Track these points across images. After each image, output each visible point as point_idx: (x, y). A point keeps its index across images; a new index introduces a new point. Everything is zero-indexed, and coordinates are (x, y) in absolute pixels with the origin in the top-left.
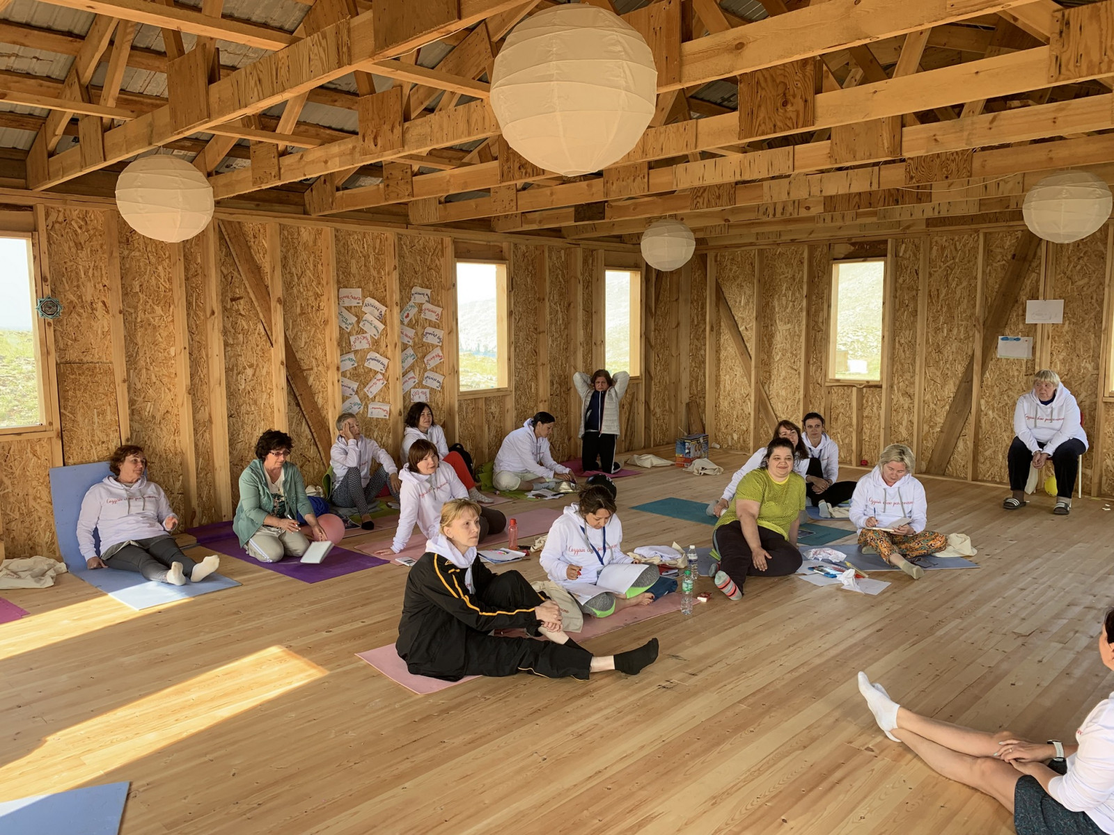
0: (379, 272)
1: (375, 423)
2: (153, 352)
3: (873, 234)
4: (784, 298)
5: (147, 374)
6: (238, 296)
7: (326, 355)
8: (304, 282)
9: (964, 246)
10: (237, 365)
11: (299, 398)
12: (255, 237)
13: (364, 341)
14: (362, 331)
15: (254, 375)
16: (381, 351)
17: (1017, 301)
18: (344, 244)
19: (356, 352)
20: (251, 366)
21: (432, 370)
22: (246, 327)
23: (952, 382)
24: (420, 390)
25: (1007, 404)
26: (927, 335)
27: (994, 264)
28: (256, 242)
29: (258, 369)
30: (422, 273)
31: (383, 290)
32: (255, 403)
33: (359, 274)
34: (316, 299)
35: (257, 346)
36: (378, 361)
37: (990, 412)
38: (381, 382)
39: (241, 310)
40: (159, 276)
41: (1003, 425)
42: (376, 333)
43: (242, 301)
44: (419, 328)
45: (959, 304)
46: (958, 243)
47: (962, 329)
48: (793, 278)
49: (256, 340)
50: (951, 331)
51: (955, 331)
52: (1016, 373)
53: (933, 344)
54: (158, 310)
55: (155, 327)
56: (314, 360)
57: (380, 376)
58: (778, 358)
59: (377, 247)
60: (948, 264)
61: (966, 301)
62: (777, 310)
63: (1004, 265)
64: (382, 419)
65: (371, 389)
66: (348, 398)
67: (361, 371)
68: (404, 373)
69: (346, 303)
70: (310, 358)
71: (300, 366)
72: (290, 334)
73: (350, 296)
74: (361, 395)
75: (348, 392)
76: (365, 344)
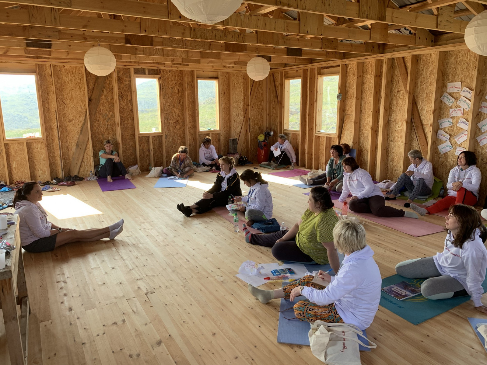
14: (458, 106)
19: (453, 117)
38: (467, 136)
42: (467, 108)
43: (401, 92)
57: (466, 133)
65: (459, 139)
66: (445, 142)
67: (455, 128)
68: (484, 132)
69: (451, 91)
70: (428, 119)
71: (421, 123)
72: (419, 107)
73: (454, 86)
74: (453, 141)
75: (444, 139)
76: (459, 114)
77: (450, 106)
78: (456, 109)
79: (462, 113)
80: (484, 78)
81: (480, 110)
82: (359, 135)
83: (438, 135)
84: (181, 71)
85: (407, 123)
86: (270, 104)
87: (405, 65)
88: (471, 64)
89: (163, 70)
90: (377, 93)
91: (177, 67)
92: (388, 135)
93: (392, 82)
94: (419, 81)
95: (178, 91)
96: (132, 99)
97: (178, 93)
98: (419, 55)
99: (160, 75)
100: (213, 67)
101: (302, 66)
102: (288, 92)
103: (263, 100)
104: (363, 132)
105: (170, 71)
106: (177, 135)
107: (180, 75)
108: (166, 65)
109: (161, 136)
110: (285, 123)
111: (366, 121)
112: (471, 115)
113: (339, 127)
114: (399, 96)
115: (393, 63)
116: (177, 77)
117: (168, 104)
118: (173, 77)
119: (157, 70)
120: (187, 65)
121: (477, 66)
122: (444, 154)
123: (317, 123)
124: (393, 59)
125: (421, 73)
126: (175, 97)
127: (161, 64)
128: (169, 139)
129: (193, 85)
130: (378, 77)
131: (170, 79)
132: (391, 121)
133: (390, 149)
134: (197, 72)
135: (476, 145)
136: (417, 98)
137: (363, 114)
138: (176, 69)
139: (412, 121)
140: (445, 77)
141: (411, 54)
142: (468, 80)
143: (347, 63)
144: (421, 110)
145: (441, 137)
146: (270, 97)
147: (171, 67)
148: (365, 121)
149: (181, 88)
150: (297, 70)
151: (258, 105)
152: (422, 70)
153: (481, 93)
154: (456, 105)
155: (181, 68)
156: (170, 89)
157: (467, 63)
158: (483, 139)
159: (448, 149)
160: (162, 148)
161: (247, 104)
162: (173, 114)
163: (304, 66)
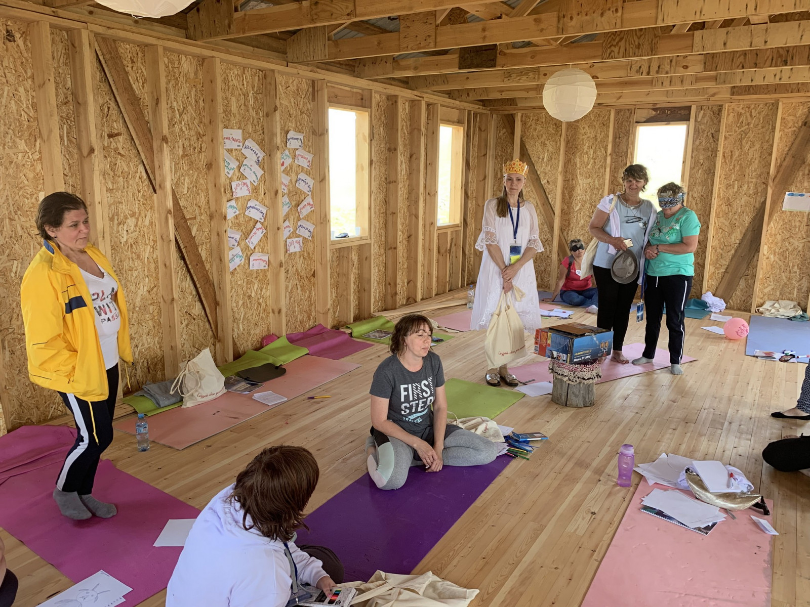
0: (257, 113)
1: (255, 275)
2: (17, 196)
3: (678, 101)
4: (586, 156)
5: (11, 225)
6: (116, 132)
7: (208, 202)
8: (186, 119)
9: (759, 113)
10: (117, 215)
11: (184, 251)
12: (133, 62)
13: (245, 188)
14: (242, 177)
15: (136, 226)
16: (260, 198)
17: (804, 163)
18: (225, 79)
19: (237, 199)
20: (133, 215)
21: (304, 218)
22: (126, 169)
23: (738, 230)
24: (294, 240)
25: (787, 250)
26: (719, 191)
27: (786, 130)
28: (135, 68)
29: (140, 219)
30: (296, 117)
31: (261, 132)
32: (139, 257)
33: (239, 113)
34: (198, 139)
35: (139, 192)
36: (258, 210)
37: (772, 256)
38: (261, 231)
39: (120, 147)
40: (21, 101)
41: (782, 268)
42: (255, 179)
43: (121, 138)
44: (293, 175)
45: (751, 164)
46: (753, 111)
47: (752, 186)
48: (595, 138)
49: (138, 185)
50: (741, 187)
51: (745, 187)
52: (798, 224)
53: (724, 198)
54: (22, 145)
55: (17, 166)
56: (197, 208)
57: (259, 225)
58: (578, 208)
59: (256, 85)
60: (743, 129)
61: (757, 162)
62: (578, 166)
63: (795, 131)
64: (261, 270)
65: (252, 239)
66: (231, 249)
67: (242, 220)
69: (227, 145)
71: (183, 214)
73: (231, 138)
74: (242, 245)
75: (231, 242)
77: (229, 176)
78: (240, 182)
79: (248, 190)
122: (232, 273)
144: (178, 184)
154: (237, 174)
159: (238, 261)
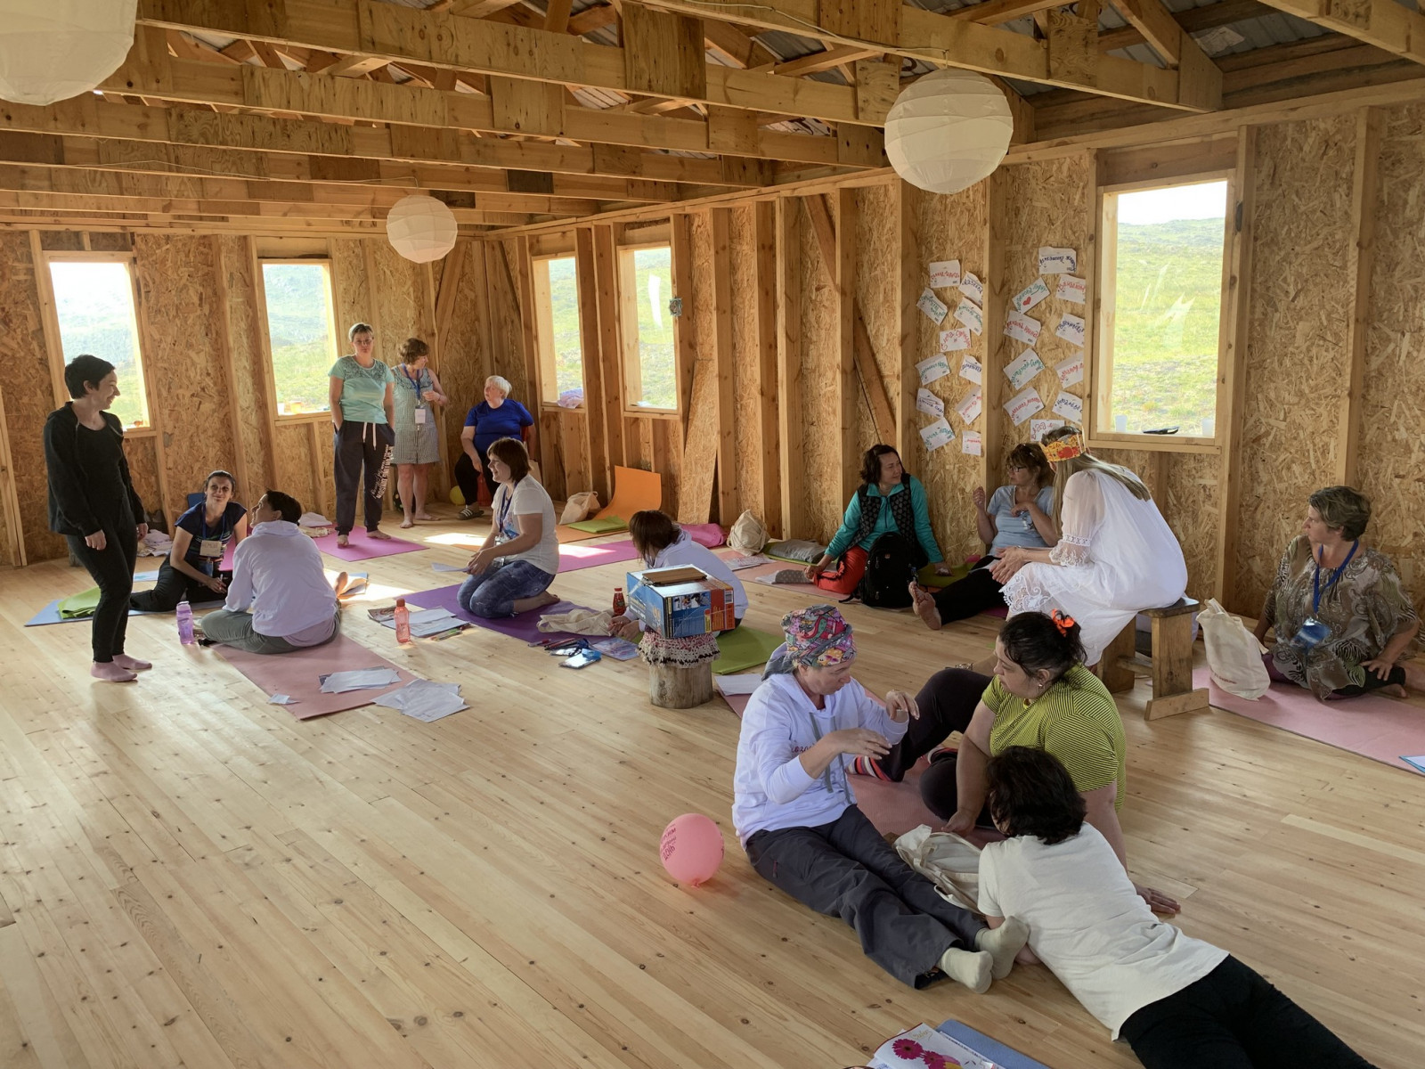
6: (823, 284)
11: (873, 412)
13: (961, 339)
14: (957, 325)
19: (949, 354)
22: (828, 321)
24: (1048, 422)
33: (960, 239)
39: (824, 299)
42: (978, 327)
43: (825, 290)
44: (1054, 317)
57: (980, 393)
65: (968, 412)
66: (936, 420)
67: (955, 382)
68: (1020, 391)
69: (940, 283)
70: (891, 360)
71: (879, 372)
72: (871, 330)
73: (945, 272)
74: (953, 417)
75: (933, 411)
76: (962, 344)
77: (939, 323)
78: (954, 332)
79: (967, 341)
80: (1008, 248)
81: (1005, 332)
82: (735, 411)
83: (918, 403)
84: (205, 237)
85: (844, 372)
86: (500, 329)
87: (830, 217)
88: (977, 211)
89: (145, 235)
90: (767, 293)
91: (189, 226)
92: (804, 407)
93: (801, 263)
94: (865, 258)
95: (201, 299)
96: (41, 329)
97: (200, 305)
98: (859, 189)
99: (135, 251)
100: (309, 225)
101: (574, 220)
102: (547, 293)
103: (478, 319)
104: (744, 402)
105: (168, 238)
106: (205, 431)
107: (201, 248)
108: (150, 220)
109: (153, 439)
110: (543, 383)
111: (749, 373)
112: (985, 345)
113: (684, 392)
114: (821, 302)
115: (799, 210)
116: (195, 257)
117: (169, 339)
118: (182, 255)
119: (123, 235)
120: (223, 219)
121: (988, 219)
122: (937, 451)
123: (628, 383)
124: (799, 198)
125: (867, 236)
126: (192, 316)
127: (134, 216)
128: (180, 446)
129: (248, 280)
130: (767, 248)
131: (169, 264)
132: (807, 369)
133: (811, 447)
134: (259, 239)
135: (1006, 423)
136: (865, 305)
137: (740, 353)
138: (188, 231)
139: (855, 368)
140: (924, 247)
141: (839, 185)
142: (974, 255)
143: (688, 210)
144: (876, 336)
145: (925, 407)
146: (498, 310)
147: (171, 225)
148: (745, 371)
149: (210, 291)
150: (564, 233)
151: (463, 334)
152: (870, 230)
153: (1006, 289)
154: (952, 321)
155: (205, 229)
156: (173, 292)
157: (969, 211)
158: (1020, 407)
159: (944, 438)
160: (157, 477)
161: (429, 331)
162: (187, 370)
163: (579, 220)
